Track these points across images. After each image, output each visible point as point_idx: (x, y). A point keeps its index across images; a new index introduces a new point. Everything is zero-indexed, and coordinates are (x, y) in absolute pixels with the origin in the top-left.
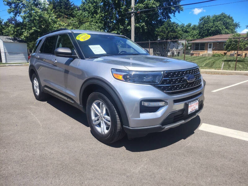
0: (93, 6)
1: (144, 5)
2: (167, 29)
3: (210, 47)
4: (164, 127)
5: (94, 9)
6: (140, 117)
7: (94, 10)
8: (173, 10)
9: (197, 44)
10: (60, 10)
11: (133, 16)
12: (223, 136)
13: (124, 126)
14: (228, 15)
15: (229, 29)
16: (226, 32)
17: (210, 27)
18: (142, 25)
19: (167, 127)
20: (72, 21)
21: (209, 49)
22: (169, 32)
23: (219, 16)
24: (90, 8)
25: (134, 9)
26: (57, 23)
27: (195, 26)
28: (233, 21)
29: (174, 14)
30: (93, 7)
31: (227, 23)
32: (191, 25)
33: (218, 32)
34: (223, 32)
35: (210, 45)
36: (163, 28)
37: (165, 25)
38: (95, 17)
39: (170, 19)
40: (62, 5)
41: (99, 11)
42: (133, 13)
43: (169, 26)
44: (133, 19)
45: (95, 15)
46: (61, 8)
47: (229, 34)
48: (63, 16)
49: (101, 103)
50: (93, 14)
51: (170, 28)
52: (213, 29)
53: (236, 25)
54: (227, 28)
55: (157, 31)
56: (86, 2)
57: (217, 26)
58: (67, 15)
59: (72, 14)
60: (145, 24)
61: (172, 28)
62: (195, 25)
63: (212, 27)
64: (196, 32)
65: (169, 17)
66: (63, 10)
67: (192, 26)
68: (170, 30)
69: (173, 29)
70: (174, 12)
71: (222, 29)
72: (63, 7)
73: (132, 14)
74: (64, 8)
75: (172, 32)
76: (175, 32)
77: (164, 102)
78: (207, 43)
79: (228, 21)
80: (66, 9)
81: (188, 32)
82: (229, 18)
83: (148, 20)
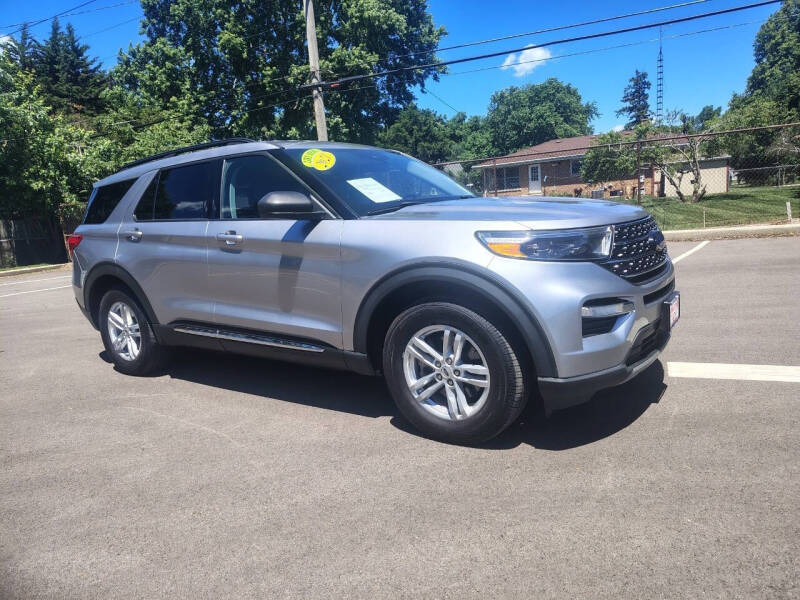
0: (164, 73)
1: (331, 61)
2: (411, 133)
3: (535, 178)
4: (630, 367)
5: (168, 80)
6: (582, 349)
7: (168, 84)
8: (419, 75)
9: (499, 171)
10: (54, 87)
11: (320, 98)
12: (738, 382)
13: (540, 379)
14: (564, 85)
15: (574, 122)
16: (566, 130)
17: (523, 118)
18: (332, 124)
19: (637, 368)
20: (116, 120)
21: (531, 183)
22: (417, 141)
23: (542, 88)
24: (153, 79)
25: (318, 75)
26: (57, 130)
27: (476, 119)
28: (579, 98)
29: (423, 85)
30: (163, 76)
31: (567, 106)
32: (464, 117)
33: (544, 134)
34: (559, 131)
35: (534, 170)
36: (398, 130)
37: (404, 121)
38: (175, 105)
39: (414, 102)
40: (58, 71)
41: (188, 86)
42: (316, 87)
43: (415, 123)
44: (319, 106)
45: (173, 99)
46: (56, 79)
47: (575, 136)
48: (65, 108)
49: (447, 333)
50: (165, 95)
51: (420, 130)
52: (532, 125)
53: (589, 111)
54: (567, 120)
55: (380, 139)
56: (133, 60)
57: (541, 116)
58: (81, 102)
59: (96, 98)
60: (340, 120)
61: (425, 128)
62: (476, 117)
63: (530, 120)
64: (483, 138)
65: (410, 97)
66: (63, 89)
67: (466, 121)
68: (422, 134)
69: (428, 132)
70: (421, 80)
71: (556, 123)
72: (63, 76)
73: (315, 92)
74: (68, 80)
75: (425, 141)
76: (434, 139)
77: (621, 305)
78: (526, 166)
79: (567, 101)
80: (76, 83)
81: (461, 137)
82: (569, 92)
83: (350, 107)
